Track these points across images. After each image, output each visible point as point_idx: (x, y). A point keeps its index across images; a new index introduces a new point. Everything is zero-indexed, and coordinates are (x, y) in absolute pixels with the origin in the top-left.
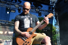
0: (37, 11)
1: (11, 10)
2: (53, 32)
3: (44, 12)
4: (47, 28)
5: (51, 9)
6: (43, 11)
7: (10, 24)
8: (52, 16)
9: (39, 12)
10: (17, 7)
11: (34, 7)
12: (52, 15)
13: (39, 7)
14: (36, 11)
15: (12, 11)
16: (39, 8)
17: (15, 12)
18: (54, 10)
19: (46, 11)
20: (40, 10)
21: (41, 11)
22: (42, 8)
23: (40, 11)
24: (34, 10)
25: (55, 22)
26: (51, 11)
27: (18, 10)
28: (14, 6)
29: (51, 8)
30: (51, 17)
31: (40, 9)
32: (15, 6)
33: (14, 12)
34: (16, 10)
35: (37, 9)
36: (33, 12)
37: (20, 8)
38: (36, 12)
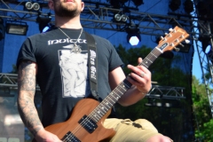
0: (122, 22)
1: (8, 26)
2: (200, 110)
3: (152, 25)
4: (172, 93)
5: (181, 10)
6: (147, 19)
7: (8, 87)
8: (183, 42)
9: (130, 24)
10: (32, 10)
11: (107, 6)
12: (183, 37)
13: (126, 4)
14: (114, 20)
15: (12, 30)
16: (127, 10)
17: (25, 34)
18: (193, 14)
19: (161, 18)
20: (131, 18)
21: (137, 22)
22: (142, 9)
23: (134, 23)
24: (108, 19)
25: (204, 64)
26: (179, 16)
27: (37, 25)
28: (18, 6)
29: (182, 6)
30: (178, 46)
31: (133, 13)
32: (25, 9)
33: (22, 31)
34: (29, 23)
35: (121, 14)
36: (102, 28)
37: (44, 12)
38: (115, 27)
